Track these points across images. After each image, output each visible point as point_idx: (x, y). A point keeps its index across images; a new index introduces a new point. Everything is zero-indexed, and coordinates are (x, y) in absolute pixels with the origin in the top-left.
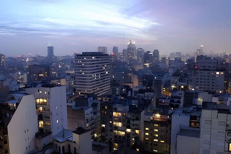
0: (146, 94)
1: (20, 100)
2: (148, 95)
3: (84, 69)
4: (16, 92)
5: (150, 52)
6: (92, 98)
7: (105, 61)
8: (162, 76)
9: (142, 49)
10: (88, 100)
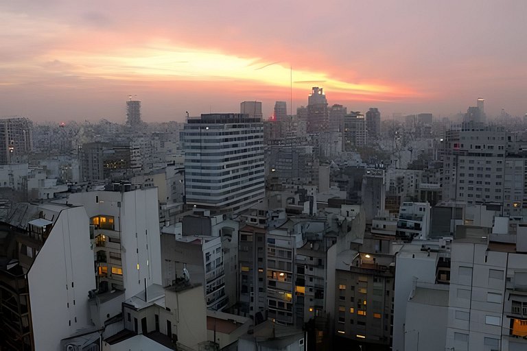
0: (345, 208)
1: (55, 218)
2: (348, 212)
3: (204, 151)
4: (49, 201)
5: (358, 113)
6: (220, 217)
7: (254, 135)
8: (384, 168)
9: (341, 106)
10: (211, 221)
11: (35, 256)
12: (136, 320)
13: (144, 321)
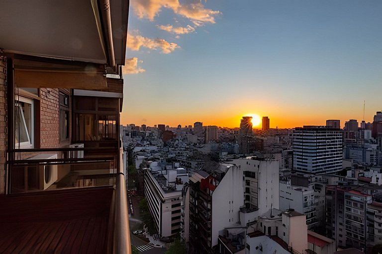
11: (216, 186)
12: (265, 227)
13: (269, 228)
